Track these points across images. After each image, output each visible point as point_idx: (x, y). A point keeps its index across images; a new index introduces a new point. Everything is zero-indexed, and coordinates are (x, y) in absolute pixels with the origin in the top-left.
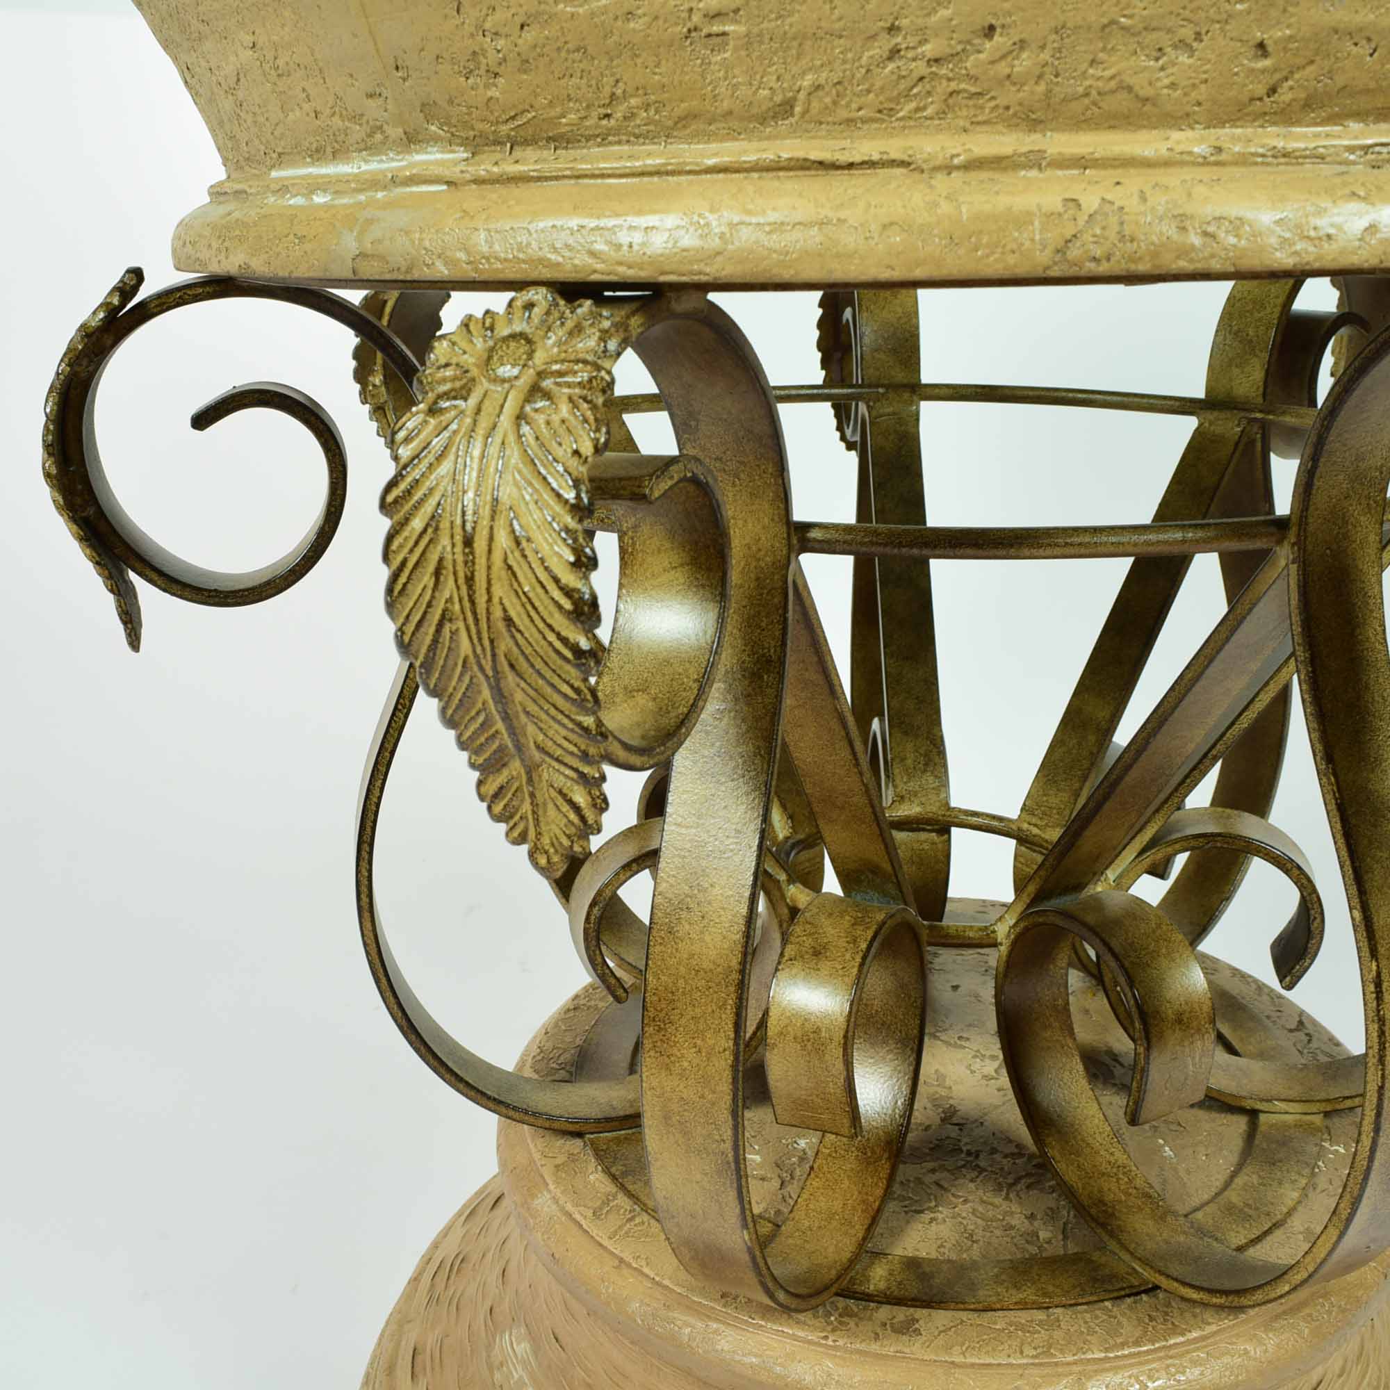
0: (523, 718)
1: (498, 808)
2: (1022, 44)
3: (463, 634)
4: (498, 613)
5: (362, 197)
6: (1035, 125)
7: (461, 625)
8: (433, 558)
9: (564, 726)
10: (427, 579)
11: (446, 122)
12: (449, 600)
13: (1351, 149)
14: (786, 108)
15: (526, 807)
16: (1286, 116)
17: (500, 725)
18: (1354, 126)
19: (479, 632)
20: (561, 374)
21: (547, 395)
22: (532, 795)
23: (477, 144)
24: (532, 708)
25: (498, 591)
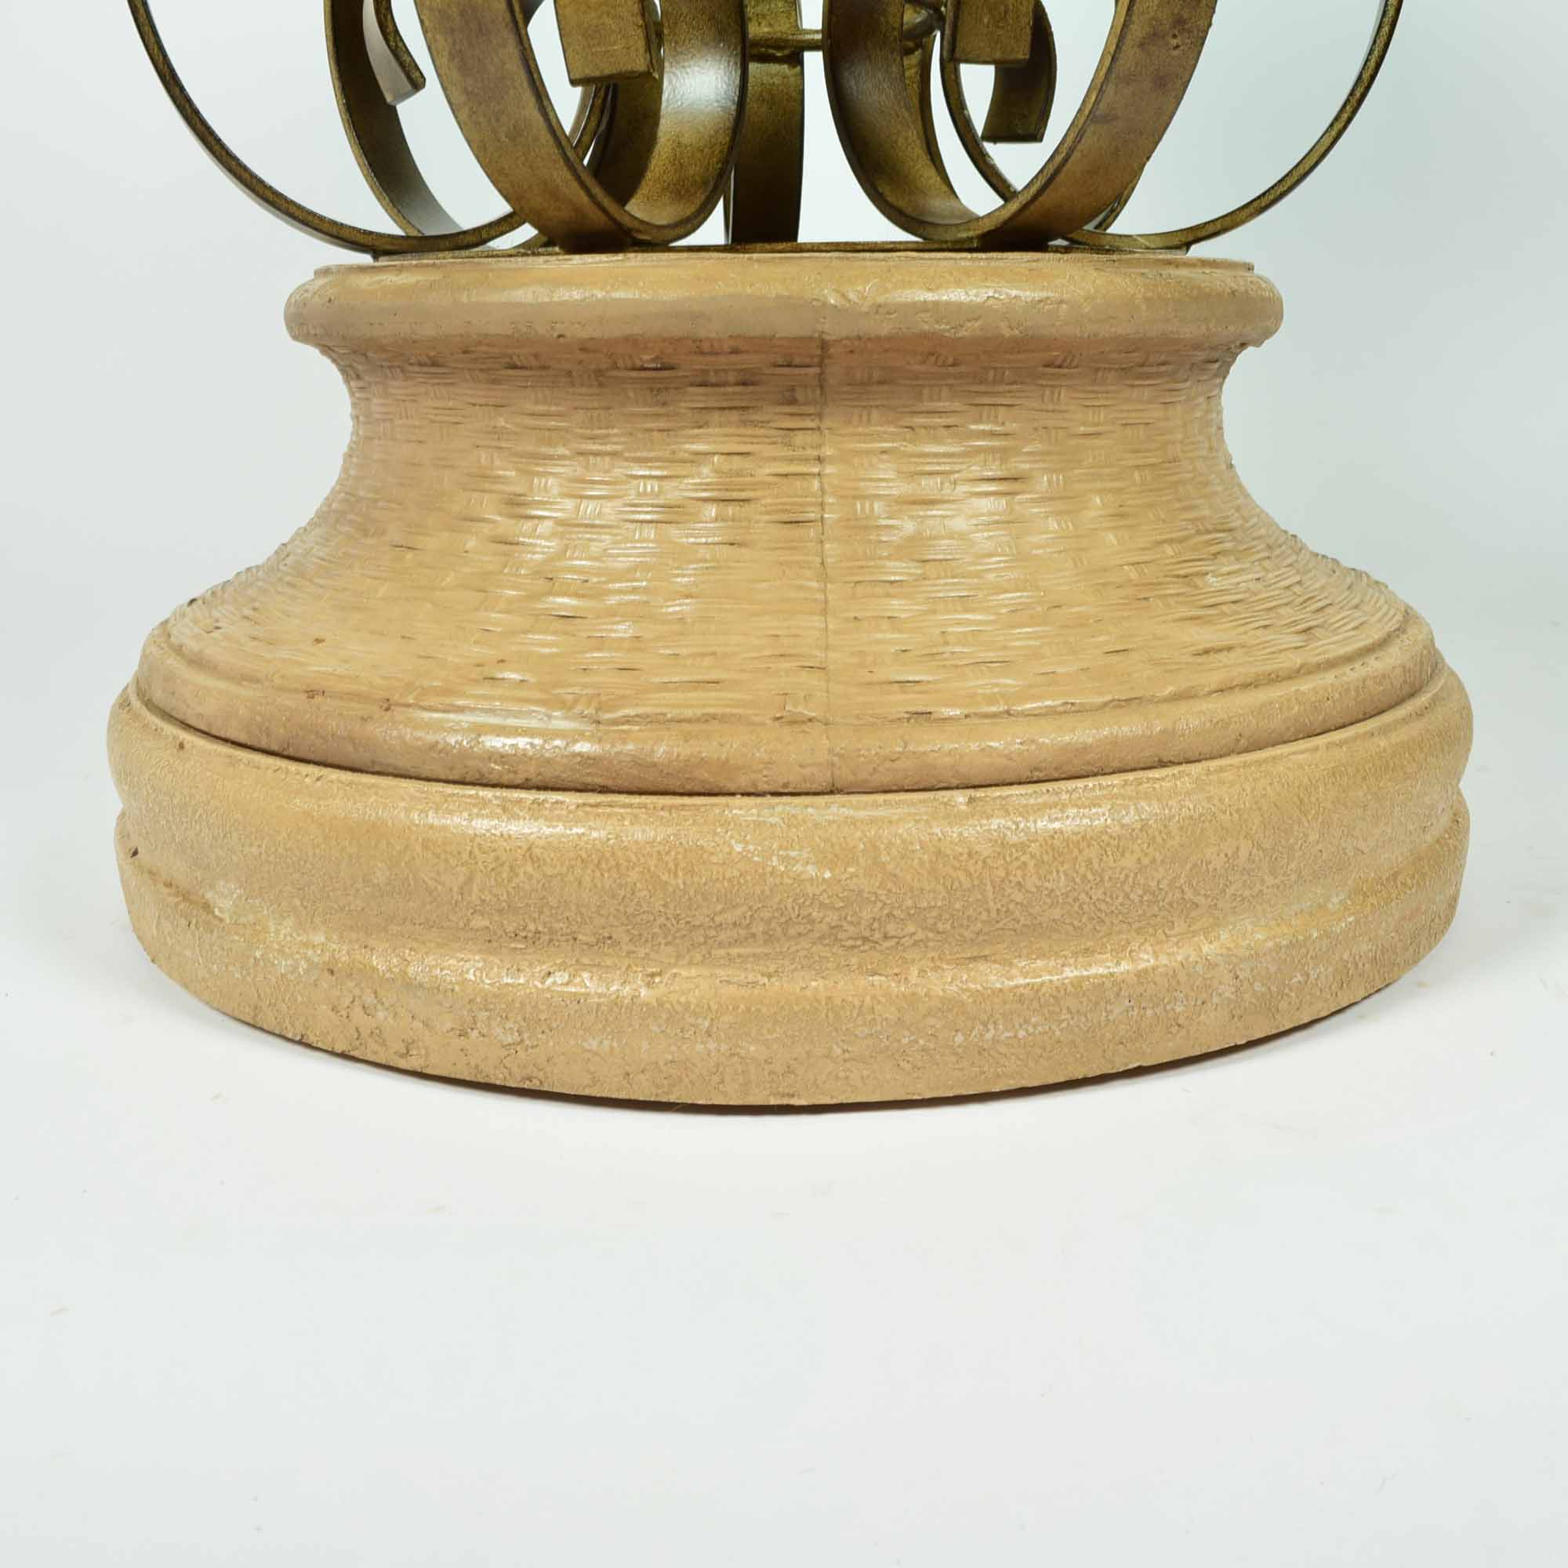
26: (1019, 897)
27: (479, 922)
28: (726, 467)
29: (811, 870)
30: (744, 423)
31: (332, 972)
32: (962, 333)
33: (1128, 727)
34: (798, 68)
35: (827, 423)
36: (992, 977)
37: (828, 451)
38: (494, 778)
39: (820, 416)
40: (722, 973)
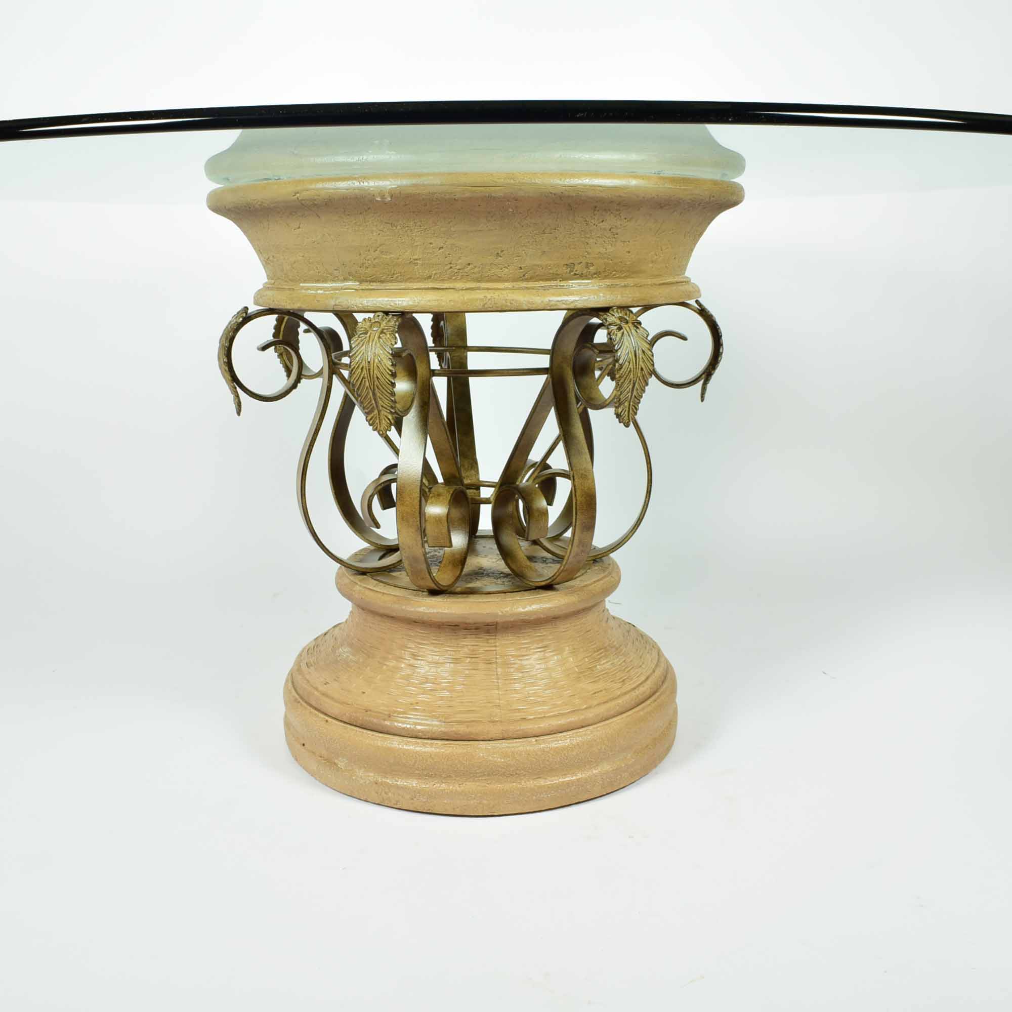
0: (379, 399)
1: (371, 422)
2: (475, 267)
3: (367, 381)
4: (375, 376)
5: (332, 292)
6: (479, 281)
7: (367, 380)
8: (361, 366)
9: (387, 399)
10: (359, 370)
11: (354, 276)
12: (364, 374)
13: (539, 287)
14: (430, 277)
15: (378, 421)
16: (527, 280)
17: (373, 402)
18: (541, 282)
19: (371, 381)
20: (387, 329)
21: (385, 333)
22: (379, 418)
23: (361, 282)
24: (381, 397)
25: (375, 372)
26: (547, 763)
27: (417, 772)
28: (472, 648)
29: (499, 760)
30: (476, 638)
31: (376, 783)
32: (532, 618)
33: (573, 719)
34: (478, 491)
35: (497, 637)
36: (542, 782)
37: (498, 644)
38: (420, 737)
39: (496, 636)
40: (477, 784)
